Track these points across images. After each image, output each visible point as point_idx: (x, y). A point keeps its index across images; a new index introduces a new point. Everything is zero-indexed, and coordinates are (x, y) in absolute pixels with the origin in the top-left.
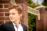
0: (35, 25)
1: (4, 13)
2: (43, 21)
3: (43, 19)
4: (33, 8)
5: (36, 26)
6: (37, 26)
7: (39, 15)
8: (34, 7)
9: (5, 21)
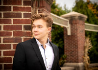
0: (61, 44)
1: (23, 25)
2: (76, 36)
3: (76, 34)
4: (58, 15)
5: (63, 46)
6: (65, 45)
7: (68, 26)
8: (60, 13)
9: (23, 38)
